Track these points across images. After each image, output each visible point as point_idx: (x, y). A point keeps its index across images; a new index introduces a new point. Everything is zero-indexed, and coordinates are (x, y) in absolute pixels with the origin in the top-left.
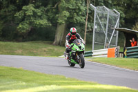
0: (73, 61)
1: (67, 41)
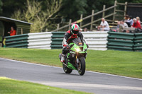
0: (70, 65)
1: (65, 40)
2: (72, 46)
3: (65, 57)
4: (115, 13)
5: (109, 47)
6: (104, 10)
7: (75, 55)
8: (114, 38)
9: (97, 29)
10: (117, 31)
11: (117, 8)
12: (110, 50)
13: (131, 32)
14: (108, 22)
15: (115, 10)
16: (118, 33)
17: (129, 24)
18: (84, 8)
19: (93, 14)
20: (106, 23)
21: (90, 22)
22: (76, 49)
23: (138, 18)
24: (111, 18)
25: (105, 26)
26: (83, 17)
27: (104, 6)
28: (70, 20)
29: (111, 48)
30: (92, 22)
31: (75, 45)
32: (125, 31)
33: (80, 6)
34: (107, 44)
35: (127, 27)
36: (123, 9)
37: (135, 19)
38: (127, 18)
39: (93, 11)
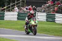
2: (30, 21)
3: (27, 27)
4: (21, 4)
5: (18, 19)
6: (16, 3)
7: (32, 25)
8: (20, 15)
9: (13, 11)
10: (21, 12)
11: (21, 2)
12: (19, 20)
13: (27, 12)
14: (18, 8)
15: (21, 3)
16: (22, 13)
17: (27, 9)
18: (7, 2)
19: (11, 5)
20: (17, 8)
21: (10, 8)
22: (32, 23)
23: (31, 6)
24: (19, 6)
25: (16, 10)
26: (7, 6)
27: (16, 1)
28: (1, 7)
29: (19, 19)
30: (11, 8)
31: (32, 21)
32: (25, 12)
33: (5, 1)
34: (17, 18)
35: (26, 10)
36: (24, 2)
37: (29, 7)
38: (26, 6)
39: (11, 3)
